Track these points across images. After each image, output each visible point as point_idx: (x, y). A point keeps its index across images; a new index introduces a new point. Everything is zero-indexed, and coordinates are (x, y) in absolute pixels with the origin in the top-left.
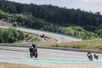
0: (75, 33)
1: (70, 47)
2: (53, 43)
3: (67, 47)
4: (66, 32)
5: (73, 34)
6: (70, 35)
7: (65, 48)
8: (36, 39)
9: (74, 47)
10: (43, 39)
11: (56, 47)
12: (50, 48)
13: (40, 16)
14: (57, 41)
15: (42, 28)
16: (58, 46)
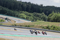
0: (27, 17)
1: (24, 26)
2: (13, 23)
3: (22, 26)
4: (21, 17)
5: (26, 18)
6: (24, 18)
7: (21, 26)
8: (2, 20)
9: (26, 26)
10: (6, 20)
11: (15, 26)
12: (11, 27)
13: (5, 6)
14: (15, 22)
15: (6, 14)
16: (16, 25)
